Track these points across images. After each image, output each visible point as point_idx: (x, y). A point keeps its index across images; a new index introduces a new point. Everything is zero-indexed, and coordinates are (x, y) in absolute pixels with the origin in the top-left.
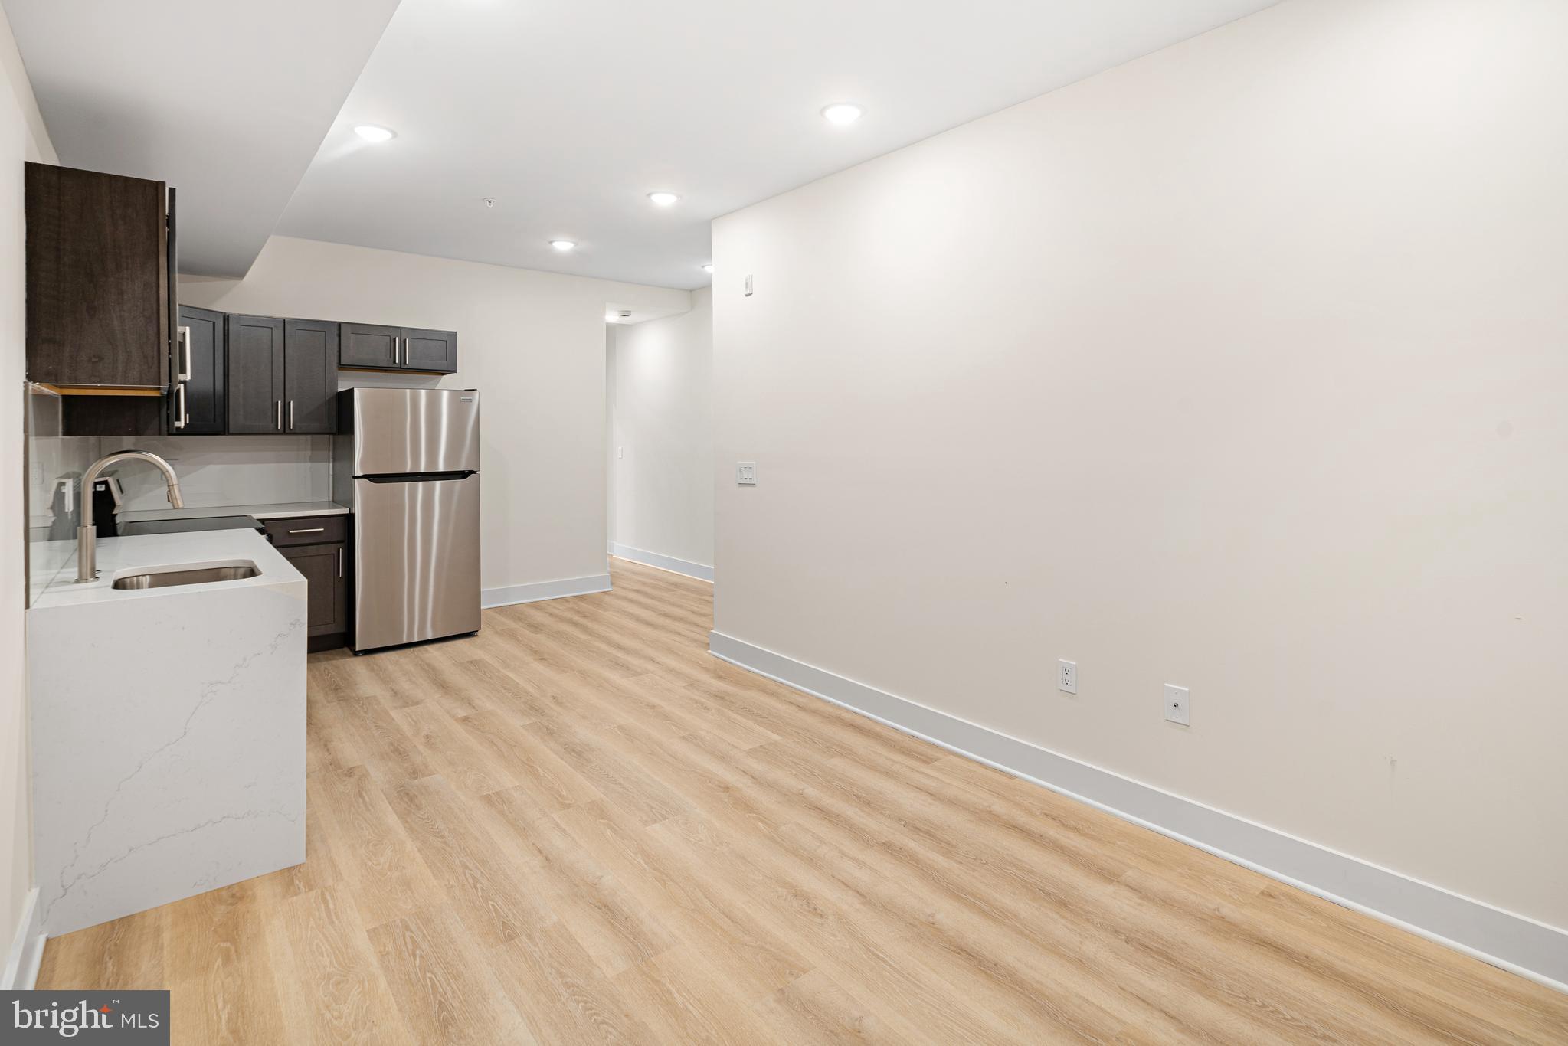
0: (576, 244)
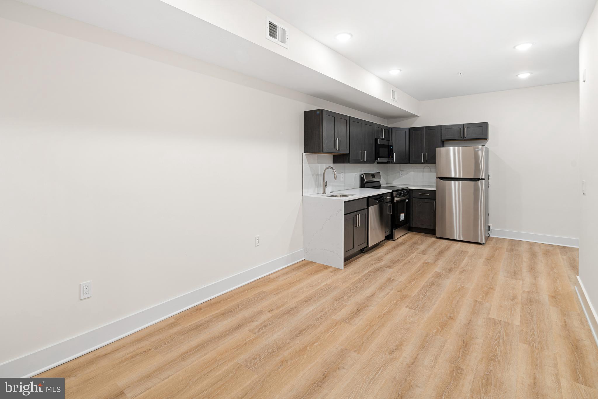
0: (532, 73)
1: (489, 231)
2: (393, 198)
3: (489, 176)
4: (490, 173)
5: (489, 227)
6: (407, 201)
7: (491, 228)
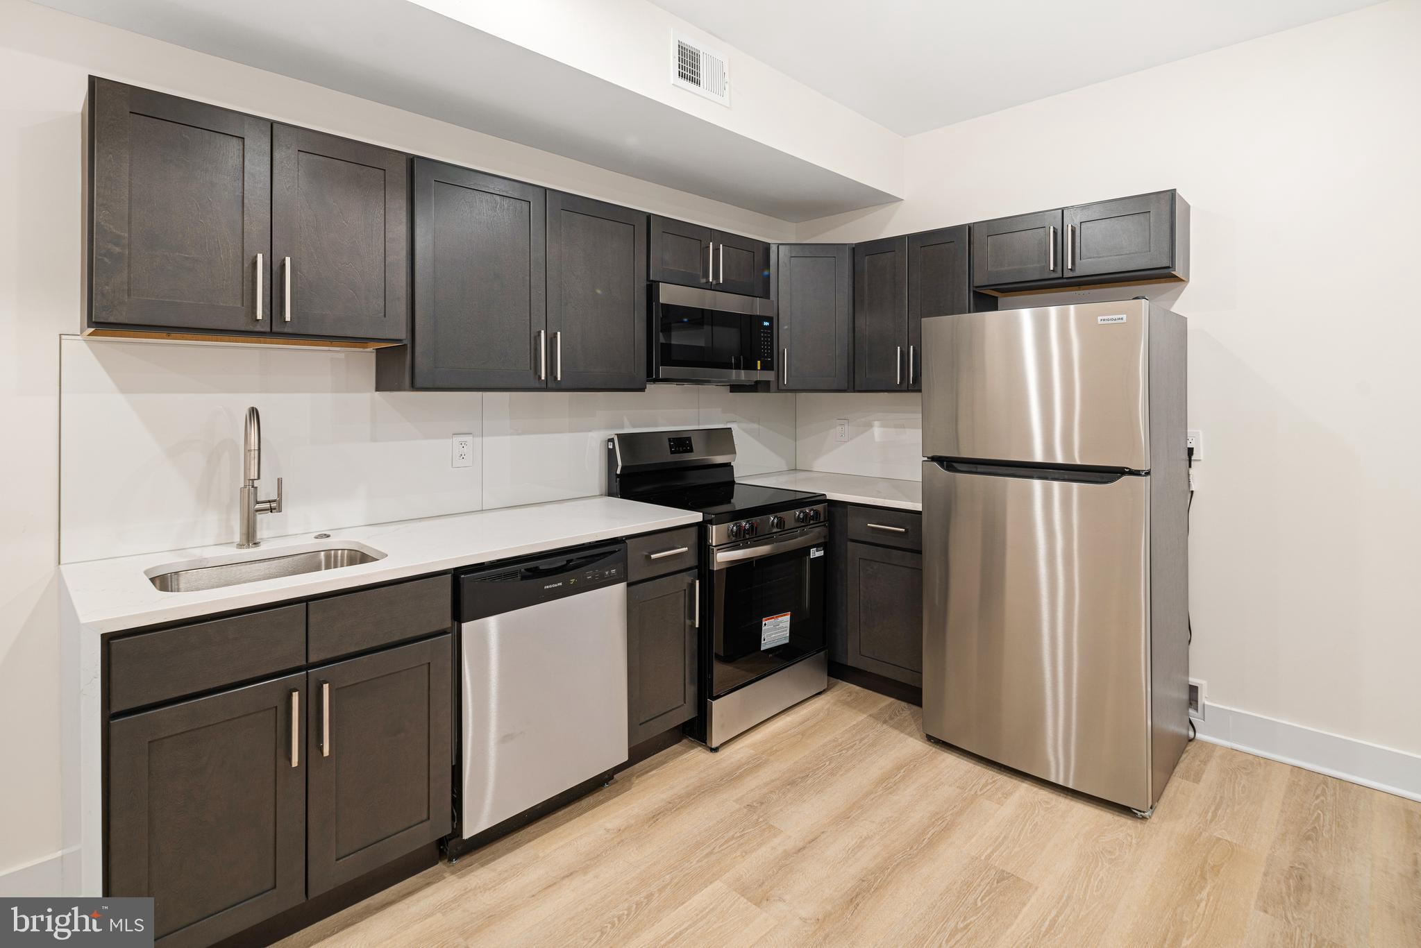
1: (1191, 711)
2: (704, 550)
3: (1190, 451)
4: (1198, 437)
5: (1193, 690)
6: (816, 553)
7: (1203, 698)
